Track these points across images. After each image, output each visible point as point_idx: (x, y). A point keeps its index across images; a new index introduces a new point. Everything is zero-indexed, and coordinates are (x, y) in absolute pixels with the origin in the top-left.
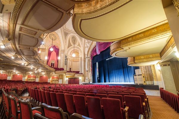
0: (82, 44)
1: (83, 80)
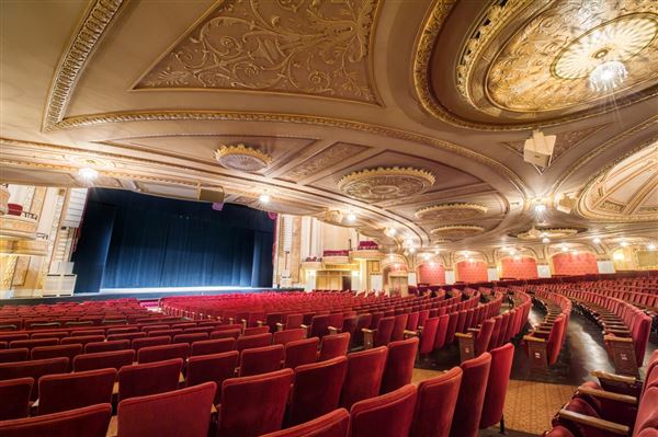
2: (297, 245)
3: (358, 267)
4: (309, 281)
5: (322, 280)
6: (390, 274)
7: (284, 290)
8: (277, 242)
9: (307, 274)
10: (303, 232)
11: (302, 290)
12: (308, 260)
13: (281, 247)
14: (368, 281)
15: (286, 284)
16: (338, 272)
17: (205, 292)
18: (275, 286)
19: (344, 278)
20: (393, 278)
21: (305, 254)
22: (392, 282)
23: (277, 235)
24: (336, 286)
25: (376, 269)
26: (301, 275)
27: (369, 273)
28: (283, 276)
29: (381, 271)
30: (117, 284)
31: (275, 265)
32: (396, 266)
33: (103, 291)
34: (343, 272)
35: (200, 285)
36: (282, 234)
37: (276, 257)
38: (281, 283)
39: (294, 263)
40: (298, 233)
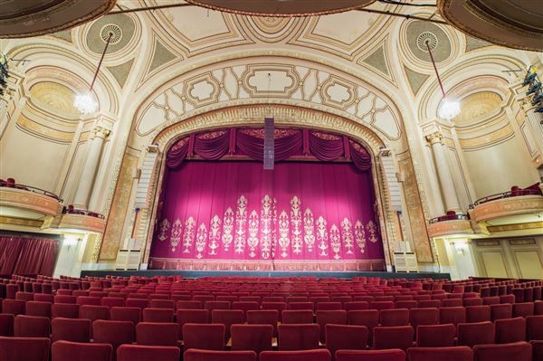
0: (143, 82)
1: (94, 251)
2: (416, 201)
7: (403, 274)
8: (379, 201)
9: (448, 247)
13: (386, 208)
15: (408, 264)
18: (389, 269)
23: (376, 190)
26: (436, 249)
31: (383, 235)
36: (383, 187)
37: (381, 223)
38: (395, 263)
39: (419, 229)
40: (411, 182)
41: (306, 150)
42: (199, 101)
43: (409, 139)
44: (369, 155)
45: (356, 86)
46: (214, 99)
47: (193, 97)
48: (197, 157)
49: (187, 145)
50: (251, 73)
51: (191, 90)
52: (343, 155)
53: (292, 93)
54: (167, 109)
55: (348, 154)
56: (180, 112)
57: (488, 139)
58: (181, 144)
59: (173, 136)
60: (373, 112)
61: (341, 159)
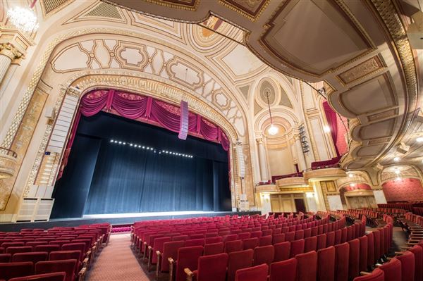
2: (250, 171)
3: (311, 189)
4: (265, 204)
5: (276, 203)
6: (346, 194)
7: (244, 213)
8: (232, 170)
9: (261, 198)
10: (253, 160)
11: (260, 213)
12: (261, 184)
13: (236, 175)
14: (326, 202)
15: (245, 207)
16: (289, 195)
17: (175, 216)
18: (234, 210)
19: (296, 200)
20: (349, 198)
21: (257, 179)
22: (350, 203)
23: (231, 164)
24: (289, 208)
25: (331, 189)
26: (257, 198)
27: (326, 194)
28: (240, 200)
29: (338, 192)
30: (106, 211)
31: (232, 190)
32: (353, 185)
33: (85, 217)
34: (295, 194)
35: (171, 210)
36: (235, 162)
37: (232, 183)
38: (240, 206)
39: (249, 188)
40: (248, 162)
41: (199, 130)
42: (127, 63)
43: (250, 138)
44: (229, 142)
45: (231, 100)
46: (140, 68)
47: (121, 57)
48: (114, 112)
49: (106, 97)
50: (175, 62)
51: (122, 51)
52: (217, 138)
53: (197, 88)
54: (92, 56)
55: (220, 139)
56: (105, 64)
57: (276, 147)
58: (98, 94)
59: (93, 84)
60: (235, 118)
61: (216, 141)
